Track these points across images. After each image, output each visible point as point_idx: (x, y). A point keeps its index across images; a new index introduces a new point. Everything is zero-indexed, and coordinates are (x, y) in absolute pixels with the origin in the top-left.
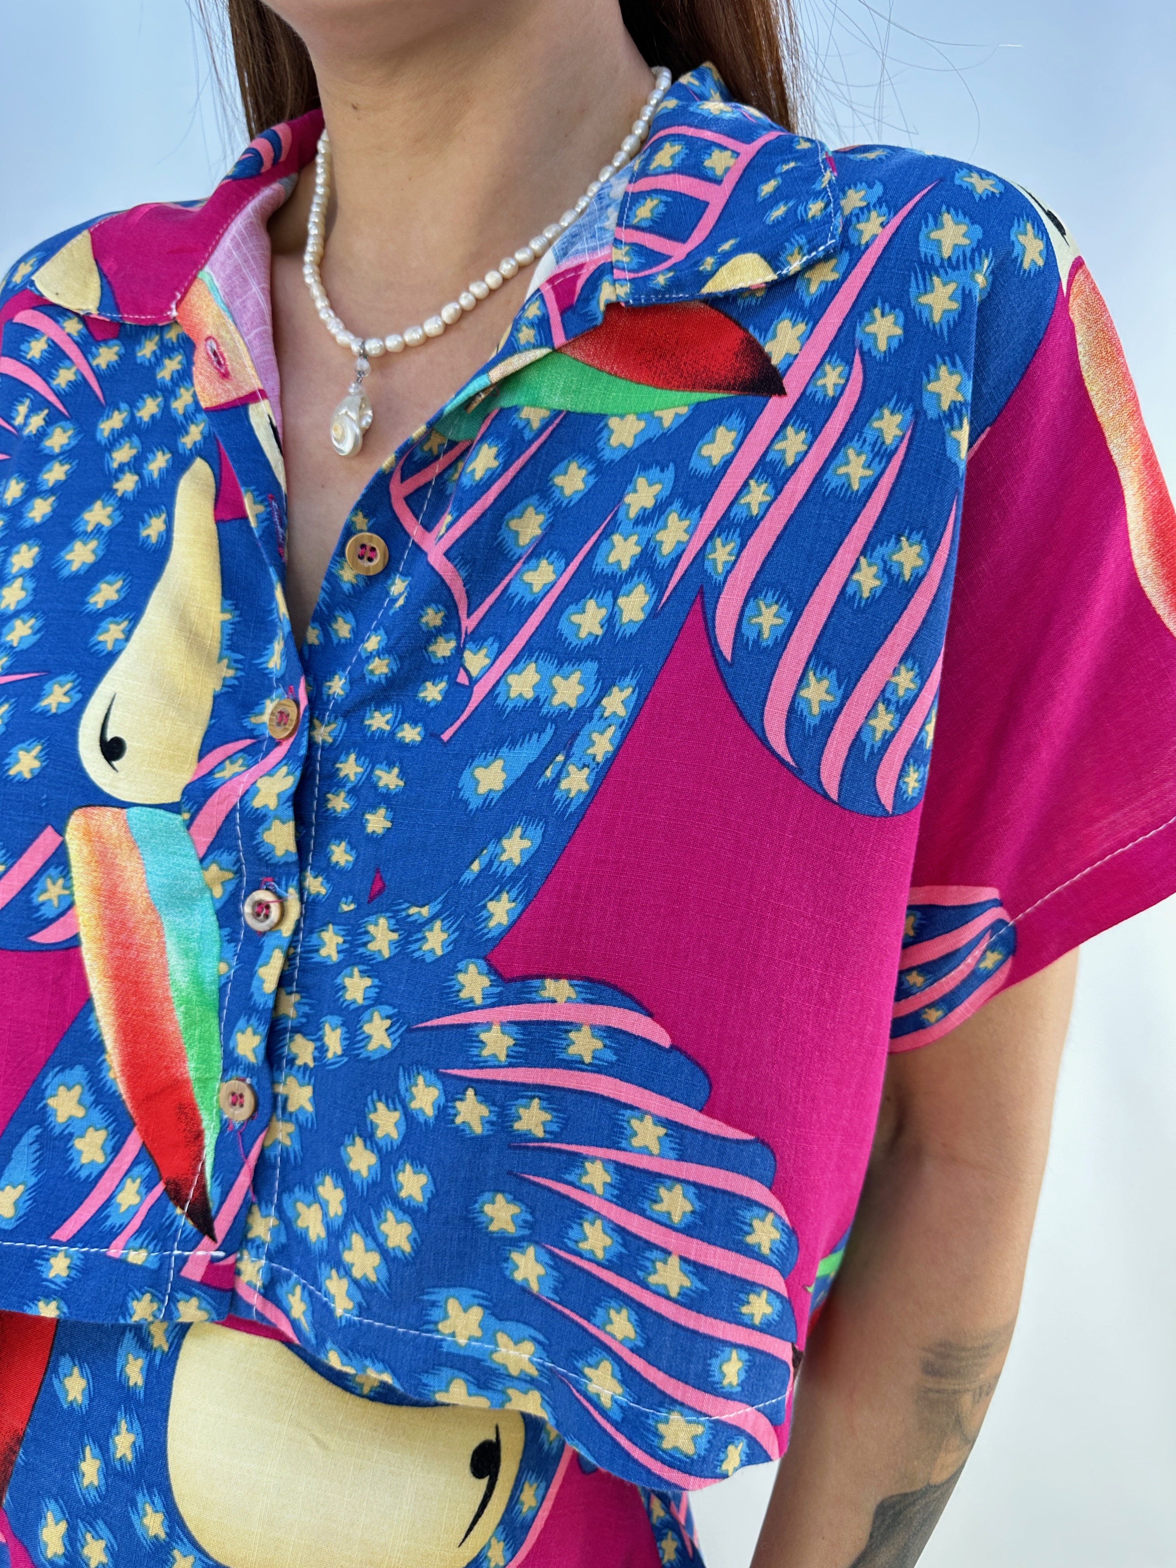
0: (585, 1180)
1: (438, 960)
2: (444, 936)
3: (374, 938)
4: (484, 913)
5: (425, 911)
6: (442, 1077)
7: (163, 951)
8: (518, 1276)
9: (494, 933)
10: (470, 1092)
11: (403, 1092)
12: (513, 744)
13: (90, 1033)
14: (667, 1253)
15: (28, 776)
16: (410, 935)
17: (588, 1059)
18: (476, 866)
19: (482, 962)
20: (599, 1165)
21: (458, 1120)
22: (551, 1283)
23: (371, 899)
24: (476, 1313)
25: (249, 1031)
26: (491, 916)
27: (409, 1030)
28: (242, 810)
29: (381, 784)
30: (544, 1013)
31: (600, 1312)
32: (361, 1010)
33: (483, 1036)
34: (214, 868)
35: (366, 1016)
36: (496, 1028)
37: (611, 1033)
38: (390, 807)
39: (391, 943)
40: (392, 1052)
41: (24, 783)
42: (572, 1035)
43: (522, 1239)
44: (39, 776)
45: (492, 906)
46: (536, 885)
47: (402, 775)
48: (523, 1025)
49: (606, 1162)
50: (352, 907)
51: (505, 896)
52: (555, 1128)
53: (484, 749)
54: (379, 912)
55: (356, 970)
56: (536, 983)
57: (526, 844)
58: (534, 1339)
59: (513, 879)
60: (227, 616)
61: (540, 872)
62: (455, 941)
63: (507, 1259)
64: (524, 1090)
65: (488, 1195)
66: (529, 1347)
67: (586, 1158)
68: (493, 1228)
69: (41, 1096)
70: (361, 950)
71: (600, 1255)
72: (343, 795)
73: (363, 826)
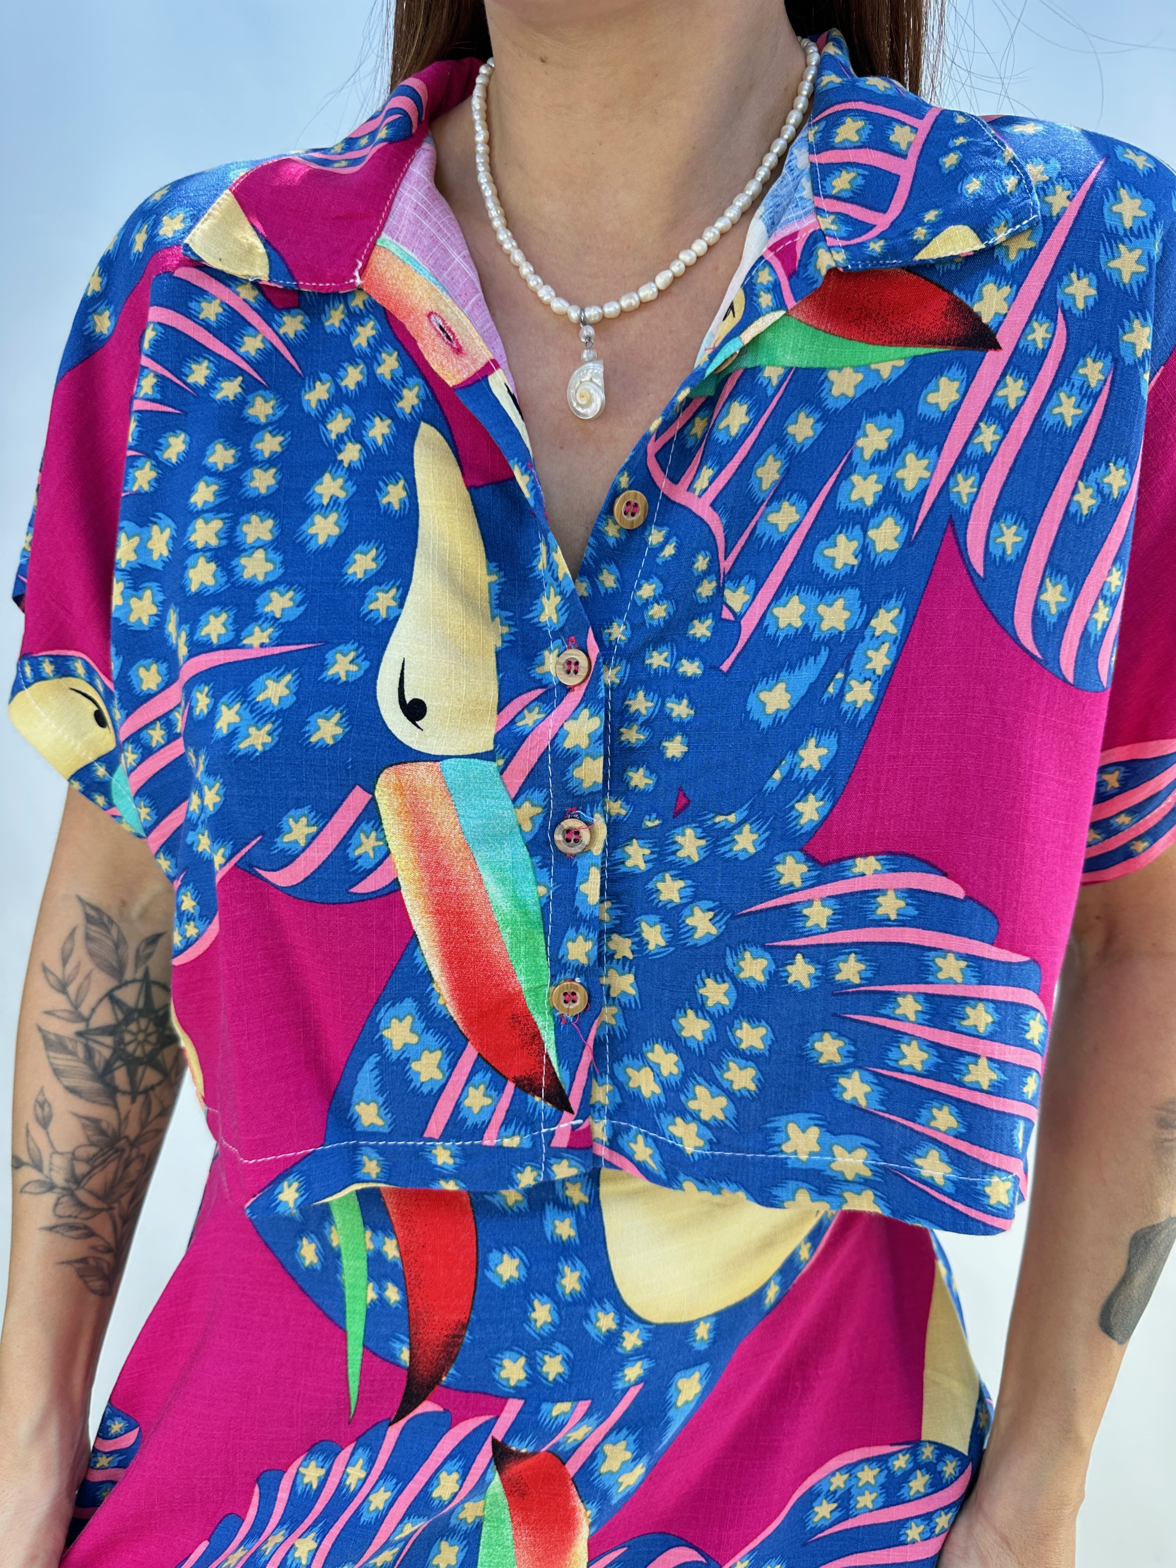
0: (899, 1012)
1: (752, 856)
2: (755, 837)
3: (682, 847)
4: (792, 813)
5: (732, 820)
6: (770, 950)
7: (480, 883)
8: (848, 1096)
9: (808, 828)
10: (799, 955)
11: (730, 965)
12: (792, 666)
13: (417, 963)
14: (977, 1056)
15: (333, 741)
17: (892, 918)
18: (776, 778)
19: (798, 854)
20: (910, 998)
21: (790, 980)
22: (877, 1096)
23: (675, 815)
24: (813, 1132)
26: (799, 815)
27: (734, 917)
28: (553, 751)
29: (674, 715)
30: (858, 885)
31: (924, 1112)
32: (680, 907)
33: (806, 911)
34: (526, 804)
35: (686, 911)
36: (817, 904)
37: (910, 893)
38: (684, 735)
39: (699, 848)
40: (720, 936)
41: (328, 747)
42: (880, 900)
43: (848, 1066)
44: (342, 741)
45: (800, 807)
47: (691, 704)
48: (839, 897)
49: (916, 995)
50: (658, 822)
51: (811, 798)
52: (869, 975)
53: (765, 675)
54: (684, 824)
55: (667, 875)
56: (849, 862)
57: (822, 753)
58: (868, 1146)
59: (817, 782)
60: (493, 577)
62: (766, 840)
63: (835, 1086)
64: (843, 949)
65: (818, 1034)
66: (862, 1153)
67: (898, 994)
68: (823, 1061)
69: (377, 1028)
70: (670, 858)
71: (919, 1067)
72: (633, 729)
73: (661, 753)
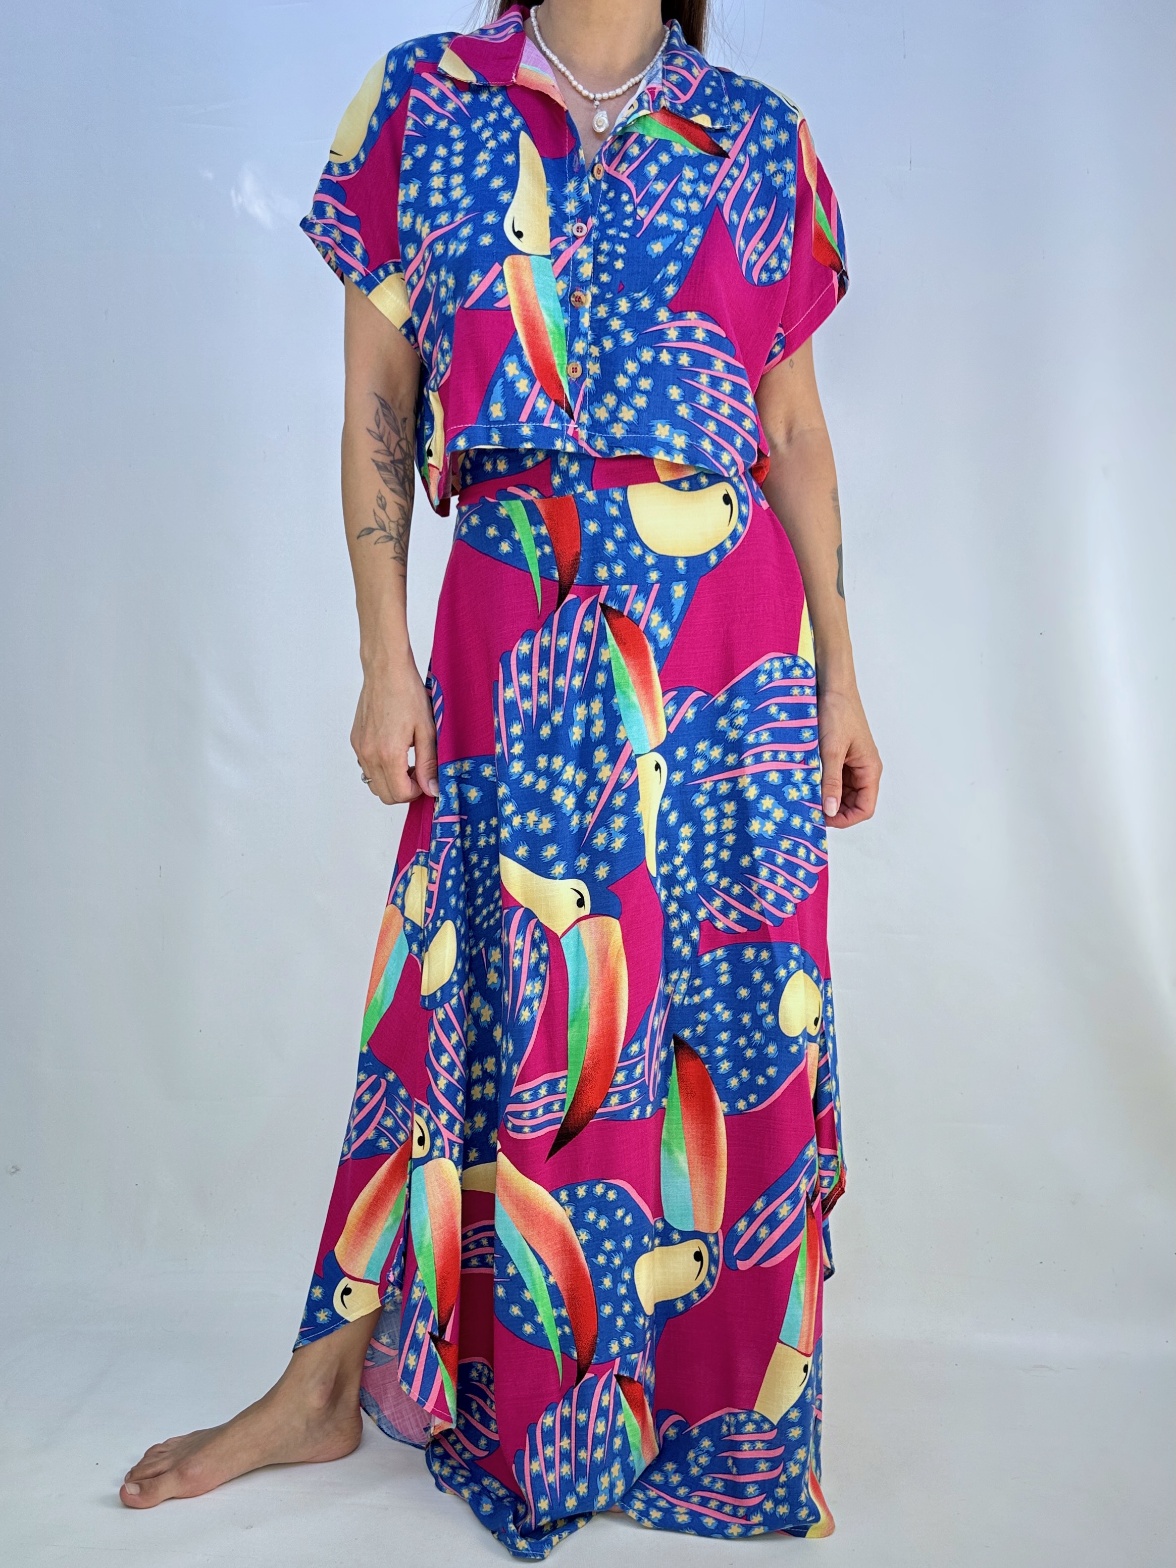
0: (701, 380)
1: (648, 310)
2: (649, 302)
3: (620, 306)
4: (664, 292)
5: (641, 294)
6: (653, 348)
7: (541, 314)
8: (680, 414)
9: (670, 298)
10: (665, 350)
11: (638, 355)
12: (663, 238)
13: (517, 343)
14: (724, 402)
15: (487, 244)
16: (635, 303)
17: (701, 340)
18: (658, 277)
19: (666, 308)
20: (705, 375)
21: (661, 360)
22: (692, 414)
23: (619, 293)
24: (667, 427)
25: (581, 341)
26: (666, 293)
27: (640, 334)
28: (573, 260)
29: (618, 251)
30: (688, 324)
31: (706, 423)
32: (619, 331)
33: (667, 332)
34: (561, 282)
35: (622, 333)
36: (672, 329)
37: (708, 332)
38: (622, 259)
39: (628, 307)
40: (634, 343)
41: (486, 247)
42: (697, 331)
43: (681, 401)
44: (491, 245)
45: (666, 289)
46: (682, 281)
47: (625, 247)
48: (681, 327)
49: (707, 374)
50: (611, 296)
51: (671, 285)
52: (691, 363)
53: (653, 239)
54: (622, 296)
55: (615, 318)
56: (684, 313)
57: (676, 268)
59: (673, 280)
60: (549, 189)
61: (683, 276)
62: (654, 303)
63: (676, 409)
64: (680, 350)
65: (670, 386)
66: (683, 437)
67: (701, 373)
68: (671, 398)
69: (503, 366)
70: (616, 311)
71: (705, 404)
72: (603, 256)
73: (614, 267)
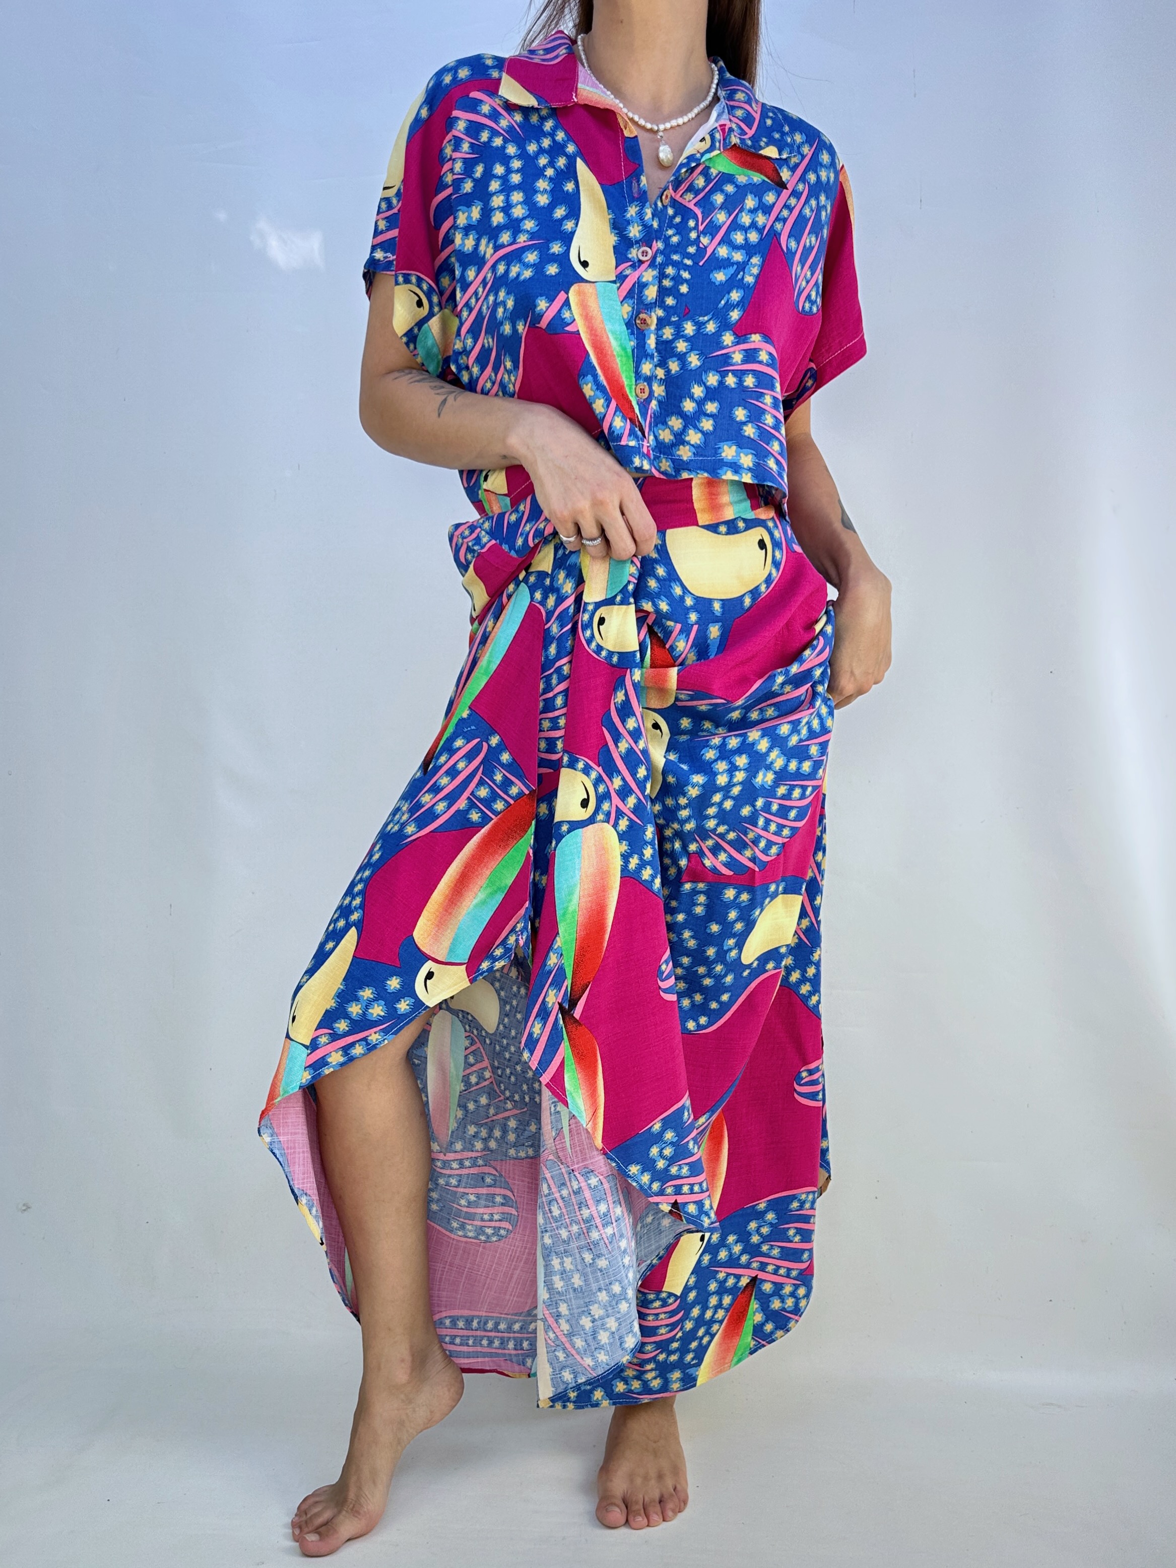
1: (713, 333)
2: (714, 326)
3: (686, 329)
4: (729, 316)
5: (706, 318)
6: (719, 372)
7: (608, 338)
8: (746, 434)
9: (734, 322)
10: (730, 374)
11: (704, 379)
13: (590, 363)
15: (554, 273)
17: (765, 362)
18: (723, 302)
19: (731, 332)
21: (727, 383)
22: (757, 434)
23: (684, 316)
24: (734, 448)
25: (648, 363)
26: (731, 317)
27: (706, 358)
28: (638, 283)
30: (752, 346)
32: (685, 354)
33: (733, 356)
34: (626, 305)
35: (688, 355)
36: (737, 353)
37: (770, 354)
38: (687, 284)
39: (693, 330)
40: (700, 366)
41: (552, 276)
42: (760, 353)
43: (747, 421)
44: (558, 274)
45: (731, 314)
46: (746, 306)
48: (745, 350)
49: (771, 395)
50: (677, 319)
51: (736, 310)
52: (756, 384)
54: (687, 320)
55: (681, 341)
56: (749, 336)
57: (739, 295)
58: (752, 454)
59: (738, 305)
60: (611, 216)
61: (746, 302)
62: (719, 327)
63: (742, 430)
64: (745, 372)
65: (736, 407)
66: (750, 456)
67: (765, 394)
68: (738, 419)
70: (682, 333)
71: (771, 425)
72: (668, 280)
73: (679, 290)
